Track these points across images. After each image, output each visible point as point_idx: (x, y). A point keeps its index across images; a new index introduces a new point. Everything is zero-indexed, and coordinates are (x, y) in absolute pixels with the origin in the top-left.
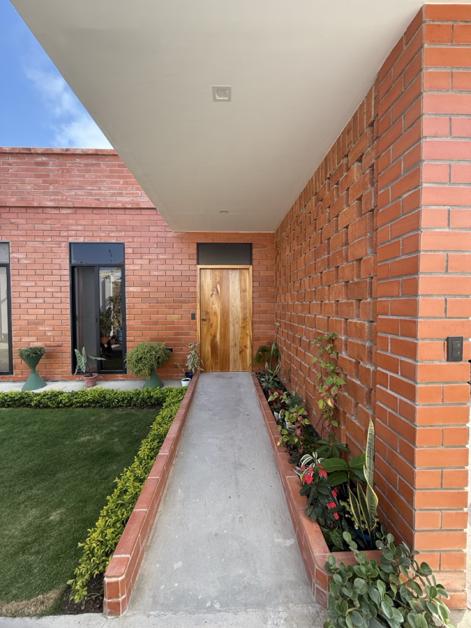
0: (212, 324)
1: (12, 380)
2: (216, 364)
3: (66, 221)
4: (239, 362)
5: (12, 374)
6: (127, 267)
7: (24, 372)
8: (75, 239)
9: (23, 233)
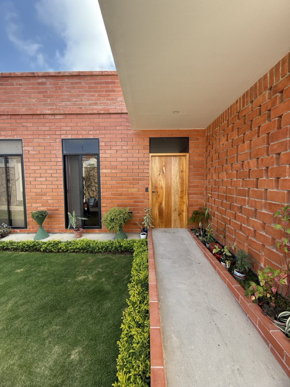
0: (159, 195)
1: (27, 232)
2: (162, 223)
3: (59, 124)
4: (178, 221)
5: (27, 228)
6: (101, 155)
7: (34, 227)
8: (65, 136)
9: (31, 133)
